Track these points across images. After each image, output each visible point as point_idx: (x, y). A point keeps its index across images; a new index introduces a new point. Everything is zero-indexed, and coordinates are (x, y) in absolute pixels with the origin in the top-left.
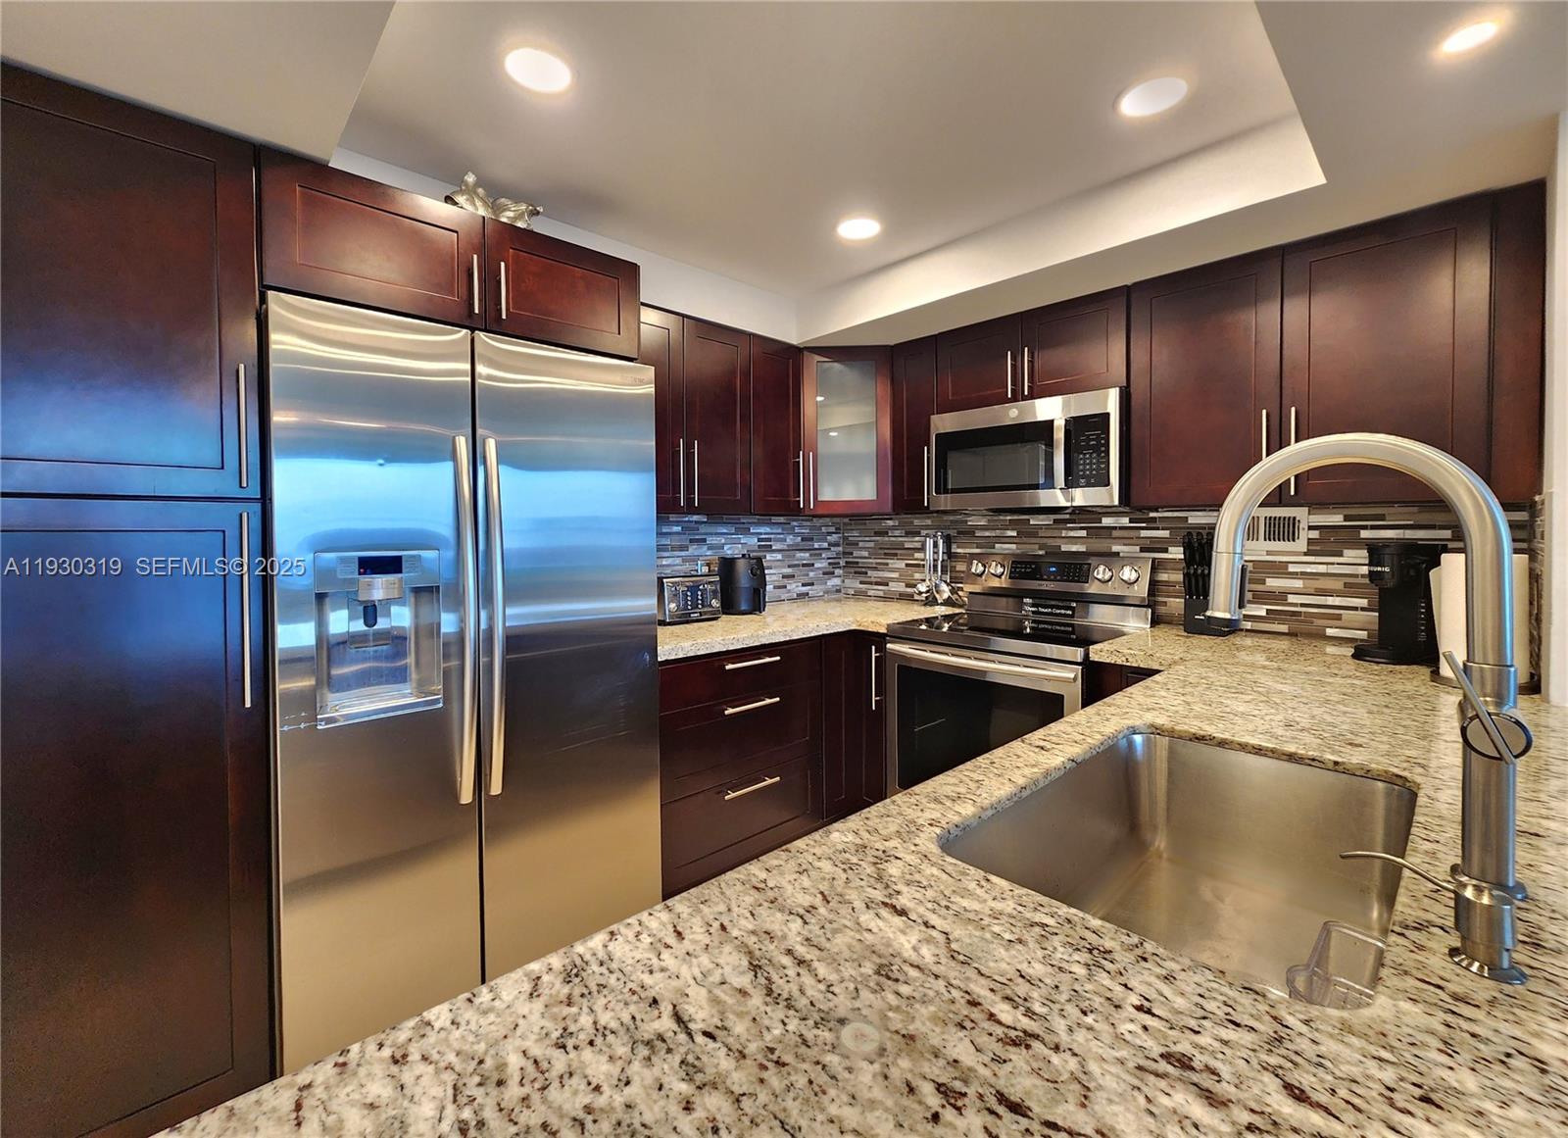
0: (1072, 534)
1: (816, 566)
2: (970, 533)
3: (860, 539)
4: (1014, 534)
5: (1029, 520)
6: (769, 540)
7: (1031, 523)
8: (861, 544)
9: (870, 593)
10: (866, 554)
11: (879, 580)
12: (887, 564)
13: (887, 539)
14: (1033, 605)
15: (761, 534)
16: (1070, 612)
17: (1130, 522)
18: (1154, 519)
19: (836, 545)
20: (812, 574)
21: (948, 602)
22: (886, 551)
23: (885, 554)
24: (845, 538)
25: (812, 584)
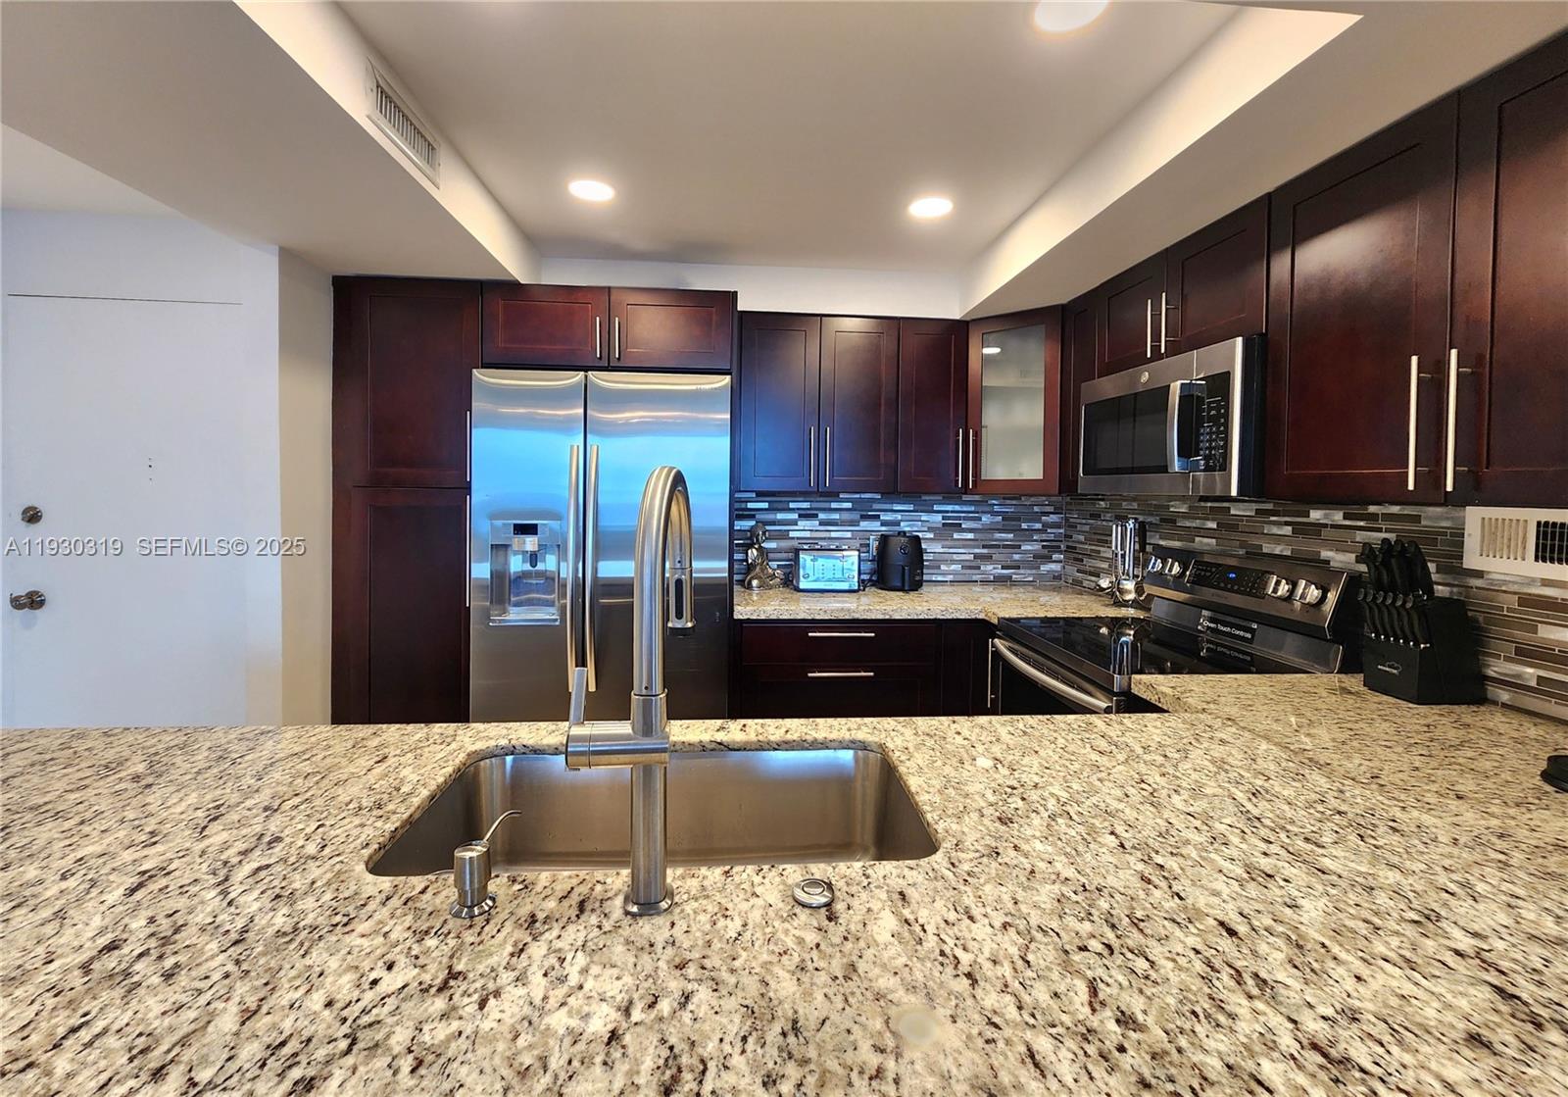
0: (1275, 530)
1: (1022, 548)
2: (1170, 521)
3: (1078, 521)
4: (1215, 526)
5: (1229, 508)
6: (959, 518)
7: (1233, 512)
8: (1079, 527)
9: (1085, 584)
10: (1082, 538)
11: (1092, 569)
12: (1099, 552)
13: (1099, 523)
14: (1211, 620)
15: (947, 512)
16: (1249, 636)
17: (1345, 518)
18: (1374, 517)
19: (1057, 526)
20: (1016, 557)
21: (1135, 604)
22: (1099, 537)
23: (1099, 541)
24: (1067, 519)
25: (1018, 568)
